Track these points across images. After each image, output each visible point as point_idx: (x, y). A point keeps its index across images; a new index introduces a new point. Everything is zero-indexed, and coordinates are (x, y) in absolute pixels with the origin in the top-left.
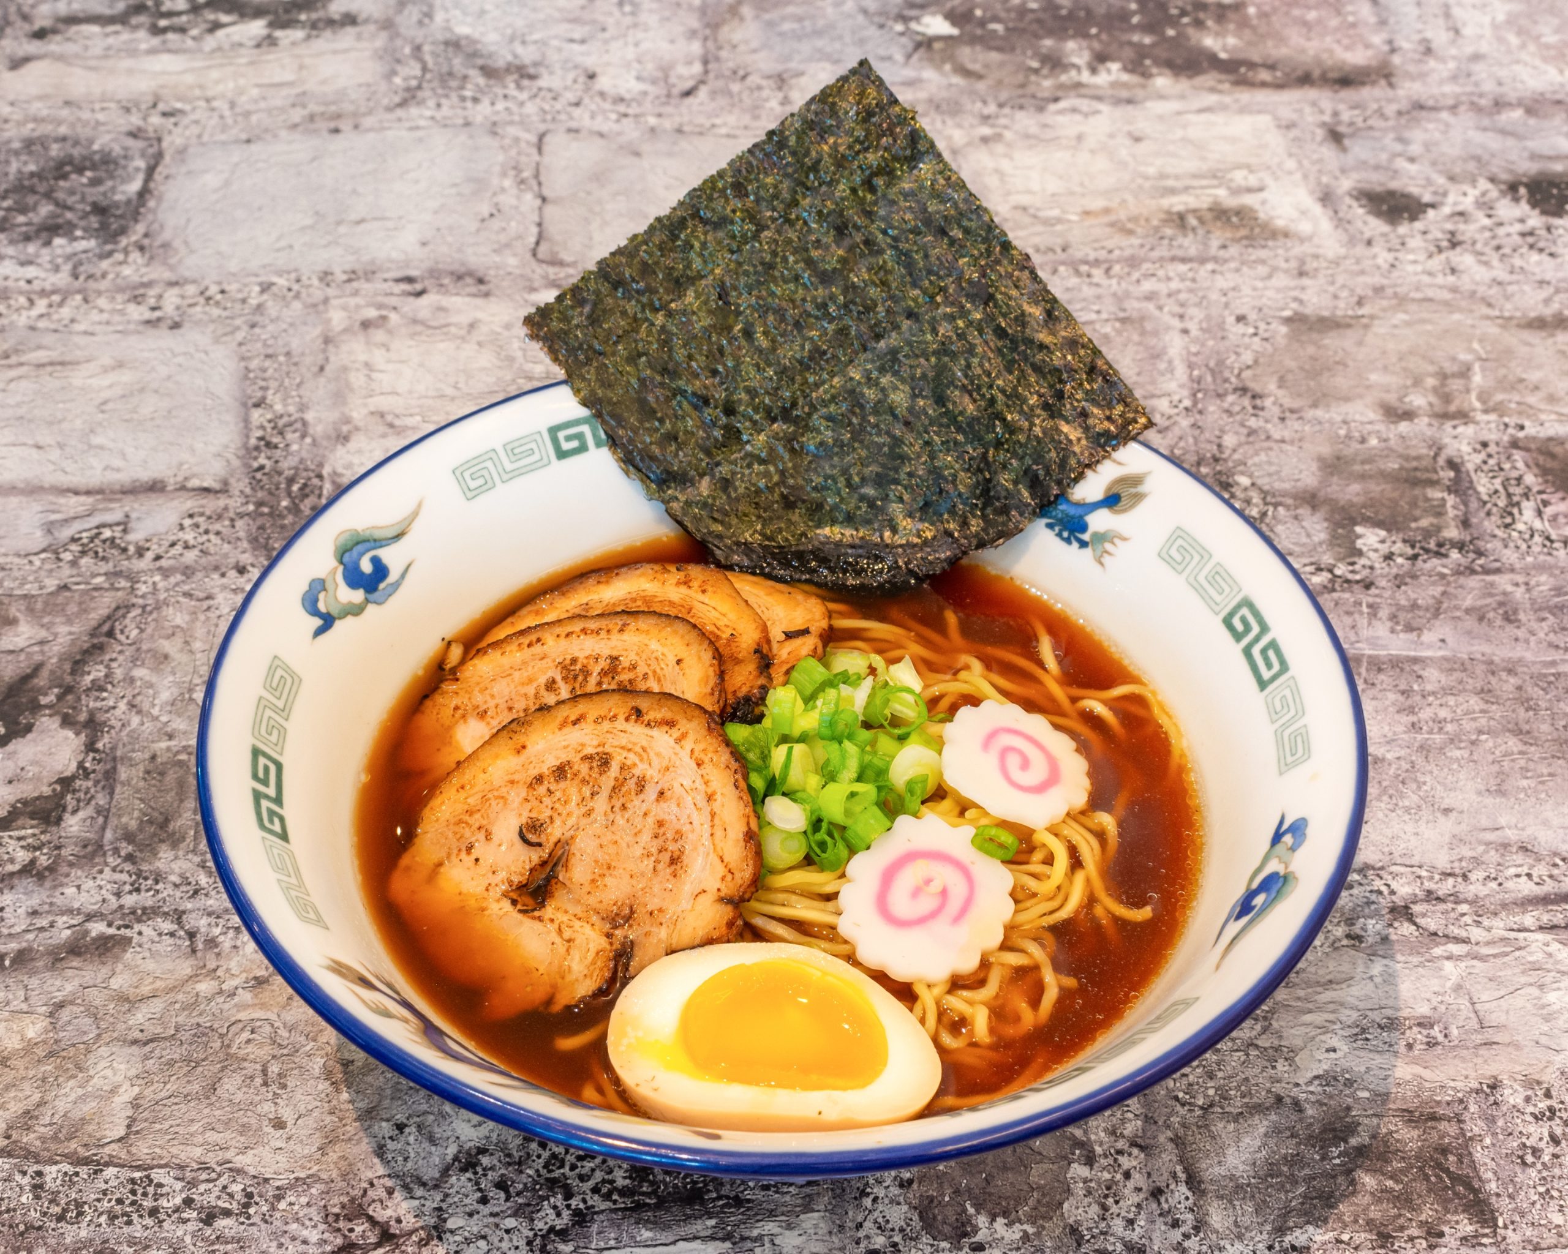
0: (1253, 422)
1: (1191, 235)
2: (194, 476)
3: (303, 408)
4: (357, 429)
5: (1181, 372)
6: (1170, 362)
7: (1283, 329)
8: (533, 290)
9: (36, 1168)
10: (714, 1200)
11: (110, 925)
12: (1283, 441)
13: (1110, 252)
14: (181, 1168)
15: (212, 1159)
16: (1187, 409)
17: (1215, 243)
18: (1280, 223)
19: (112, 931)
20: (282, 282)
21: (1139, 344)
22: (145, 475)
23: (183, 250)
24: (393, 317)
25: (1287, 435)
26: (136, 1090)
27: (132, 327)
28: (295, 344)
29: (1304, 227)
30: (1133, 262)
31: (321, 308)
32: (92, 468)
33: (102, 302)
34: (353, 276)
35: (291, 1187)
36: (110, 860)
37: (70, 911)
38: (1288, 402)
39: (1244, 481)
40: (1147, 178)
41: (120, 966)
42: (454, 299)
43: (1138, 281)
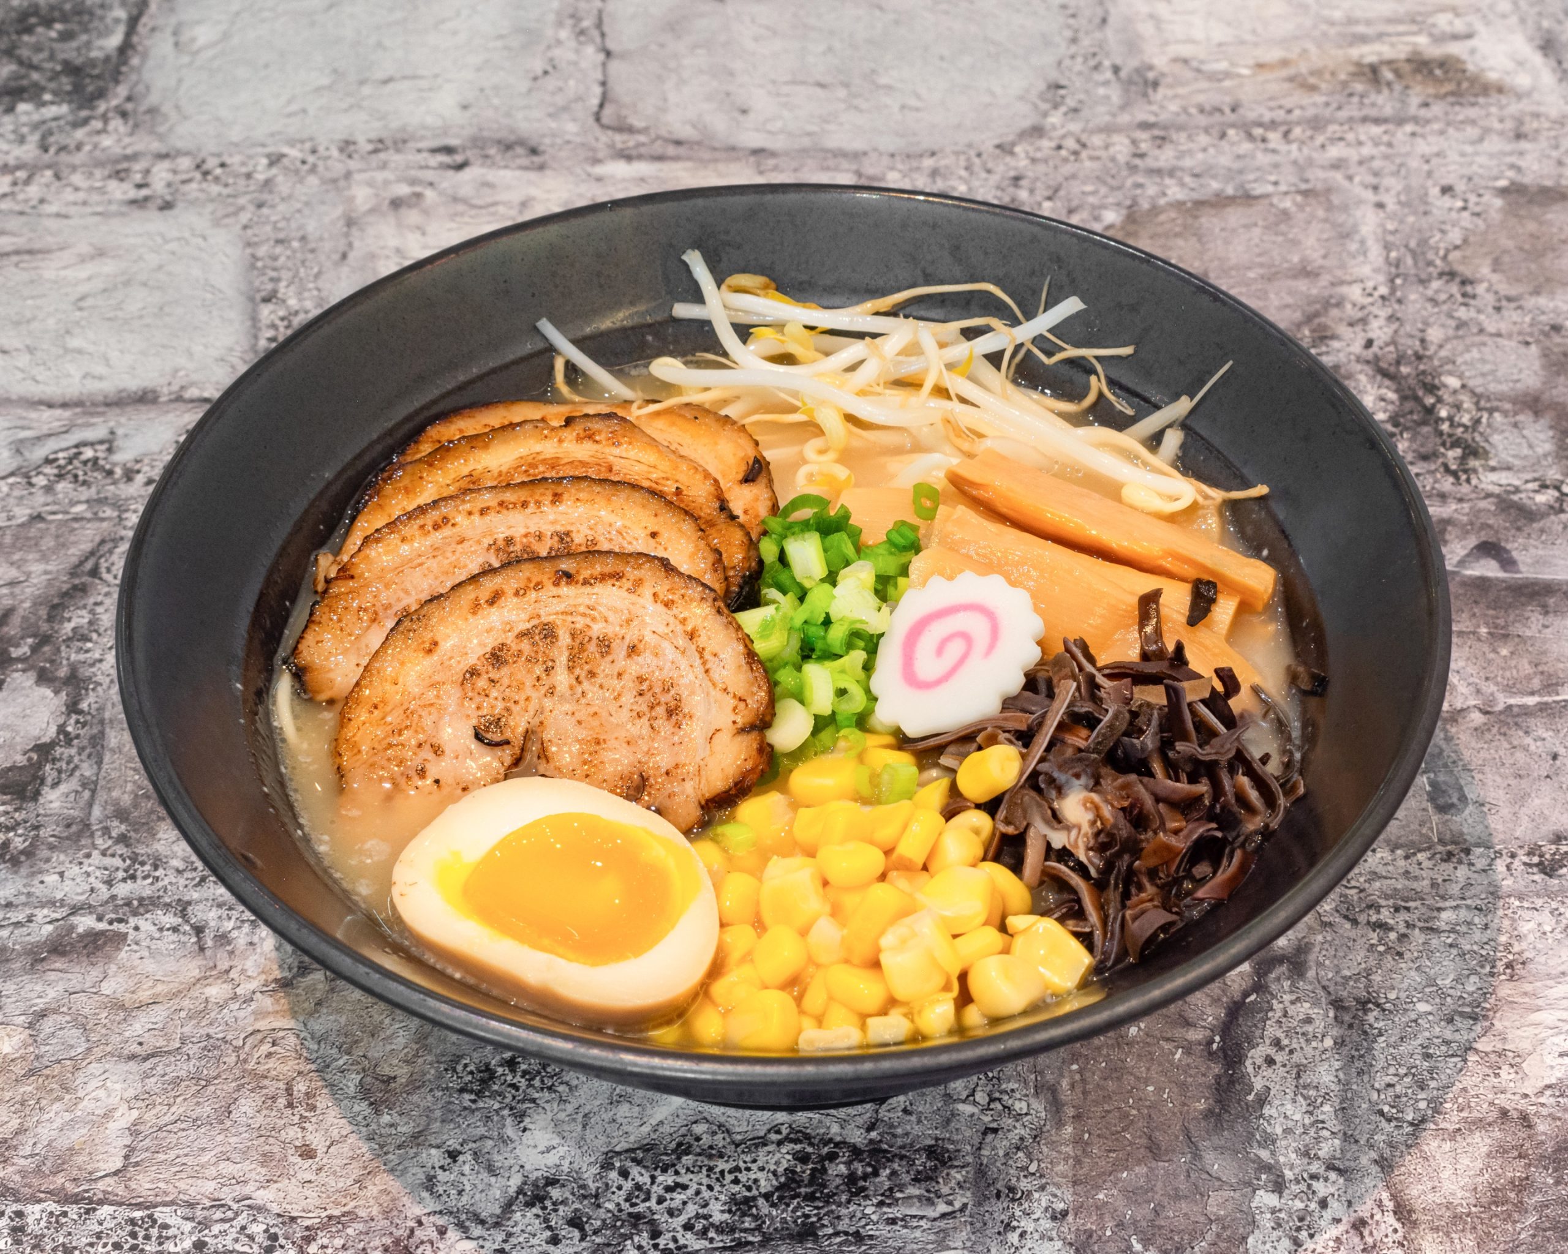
0: (1462, 313)
1: (1386, 91)
2: (192, 384)
3: (322, 303)
5: (1375, 252)
6: (1362, 242)
7: (1498, 202)
8: (596, 161)
9: (16, 1207)
10: (830, 1236)
11: (100, 919)
12: (1499, 335)
13: (1289, 111)
14: (191, 1205)
15: (227, 1195)
16: (1383, 297)
17: (1414, 101)
18: (1493, 76)
19: (102, 926)
20: (294, 153)
22: (133, 384)
23: (174, 116)
25: (1503, 327)
26: (135, 1114)
27: (114, 208)
28: (311, 227)
29: (1523, 81)
30: (1316, 124)
31: (342, 183)
32: (69, 376)
33: (77, 179)
34: (379, 145)
35: (323, 1227)
36: (99, 841)
37: (52, 903)
38: (1504, 289)
39: (1453, 382)
40: (1332, 23)
41: (113, 968)
42: (502, 173)
43: (1323, 146)
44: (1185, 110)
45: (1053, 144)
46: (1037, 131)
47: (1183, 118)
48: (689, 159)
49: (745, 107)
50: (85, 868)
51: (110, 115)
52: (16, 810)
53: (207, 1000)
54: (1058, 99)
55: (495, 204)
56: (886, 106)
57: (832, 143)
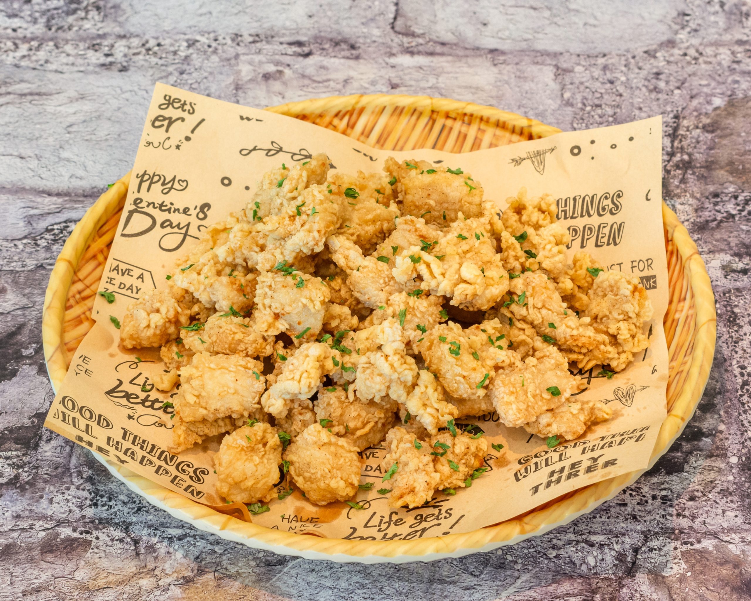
45: (681, 52)
48: (450, 55)
49: (485, 22)
50: (66, 497)
51: (90, 8)
52: (24, 455)
53: (140, 588)
54: (685, 23)
55: (328, 80)
56: (575, 23)
57: (540, 46)
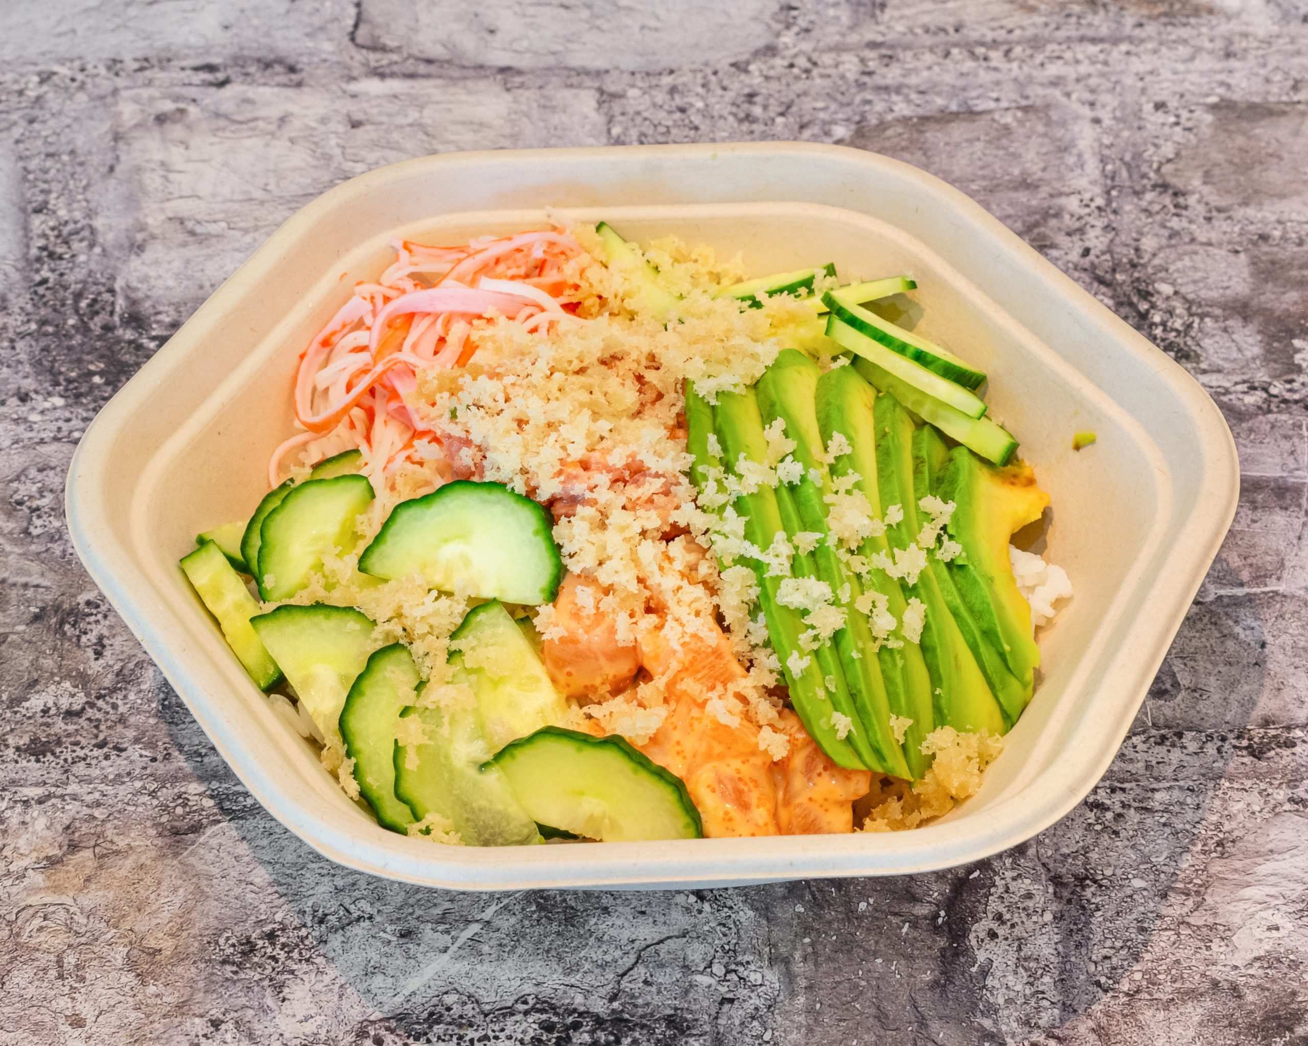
0: (1175, 223)
1: (1102, 12)
3: (90, 213)
4: (154, 237)
5: (1092, 166)
6: (1080, 156)
7: (1209, 118)
8: (352, 79)
12: (1210, 244)
13: (1010, 31)
16: (1099, 208)
17: (1129, 21)
20: (64, 71)
21: (1045, 135)
24: (192, 110)
25: (1214, 236)
28: (80, 141)
30: (1036, 43)
31: (109, 100)
34: (145, 64)
38: (1215, 200)
39: (1166, 289)
42: (262, 89)
43: (1042, 65)
44: (911, 30)
45: (786, 63)
46: (771, 50)
47: (909, 37)
48: (440, 77)
49: (493, 28)
54: (791, 21)
55: (255, 119)
56: (627, 27)
57: (575, 61)
